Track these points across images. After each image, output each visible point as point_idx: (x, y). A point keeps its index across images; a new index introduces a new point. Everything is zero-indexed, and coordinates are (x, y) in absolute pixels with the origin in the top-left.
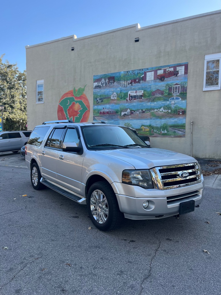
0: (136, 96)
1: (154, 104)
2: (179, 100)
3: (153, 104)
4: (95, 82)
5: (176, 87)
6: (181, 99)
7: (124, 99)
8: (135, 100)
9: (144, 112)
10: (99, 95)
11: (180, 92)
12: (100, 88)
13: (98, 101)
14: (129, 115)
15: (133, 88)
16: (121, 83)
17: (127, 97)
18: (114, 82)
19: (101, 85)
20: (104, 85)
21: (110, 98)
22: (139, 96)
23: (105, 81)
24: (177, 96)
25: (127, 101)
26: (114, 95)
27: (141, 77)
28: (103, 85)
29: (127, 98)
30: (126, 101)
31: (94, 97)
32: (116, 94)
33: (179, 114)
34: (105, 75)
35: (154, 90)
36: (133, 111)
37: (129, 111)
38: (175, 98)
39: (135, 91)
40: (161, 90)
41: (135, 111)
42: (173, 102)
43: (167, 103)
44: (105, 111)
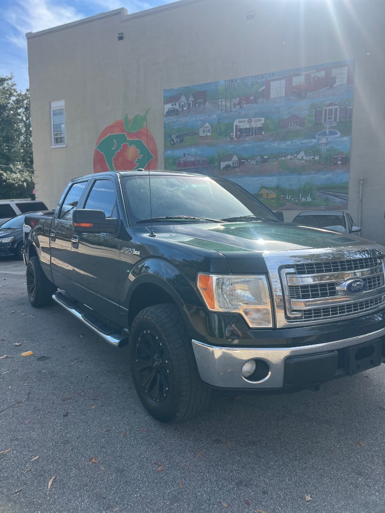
0: (249, 129)
1: (286, 144)
2: (337, 136)
3: (283, 145)
4: (166, 103)
5: (331, 110)
6: (339, 134)
7: (226, 136)
8: (247, 138)
9: (265, 161)
10: (175, 128)
11: (338, 121)
12: (177, 114)
13: (173, 140)
14: (236, 167)
15: (244, 113)
16: (220, 103)
17: (233, 132)
18: (205, 101)
19: (180, 108)
20: (185, 109)
21: (198, 134)
22: (256, 130)
23: (188, 100)
24: (332, 127)
25: (231, 139)
26: (205, 127)
27: (260, 90)
28: (183, 109)
29: (231, 134)
30: (229, 139)
31: (165, 133)
32: (209, 125)
33: (336, 164)
34: (186, 88)
35: (286, 117)
36: (244, 159)
37: (235, 158)
38: (328, 132)
39: (247, 120)
40: (300, 116)
41: (247, 160)
42: (324, 140)
43: (313, 142)
44: (189, 160)
